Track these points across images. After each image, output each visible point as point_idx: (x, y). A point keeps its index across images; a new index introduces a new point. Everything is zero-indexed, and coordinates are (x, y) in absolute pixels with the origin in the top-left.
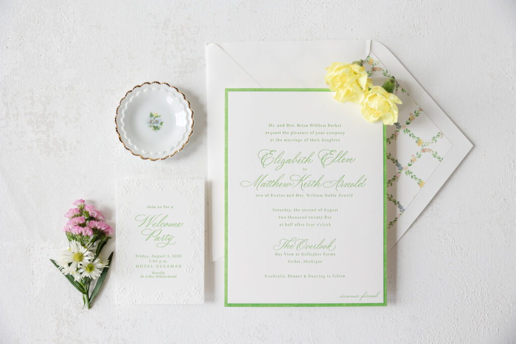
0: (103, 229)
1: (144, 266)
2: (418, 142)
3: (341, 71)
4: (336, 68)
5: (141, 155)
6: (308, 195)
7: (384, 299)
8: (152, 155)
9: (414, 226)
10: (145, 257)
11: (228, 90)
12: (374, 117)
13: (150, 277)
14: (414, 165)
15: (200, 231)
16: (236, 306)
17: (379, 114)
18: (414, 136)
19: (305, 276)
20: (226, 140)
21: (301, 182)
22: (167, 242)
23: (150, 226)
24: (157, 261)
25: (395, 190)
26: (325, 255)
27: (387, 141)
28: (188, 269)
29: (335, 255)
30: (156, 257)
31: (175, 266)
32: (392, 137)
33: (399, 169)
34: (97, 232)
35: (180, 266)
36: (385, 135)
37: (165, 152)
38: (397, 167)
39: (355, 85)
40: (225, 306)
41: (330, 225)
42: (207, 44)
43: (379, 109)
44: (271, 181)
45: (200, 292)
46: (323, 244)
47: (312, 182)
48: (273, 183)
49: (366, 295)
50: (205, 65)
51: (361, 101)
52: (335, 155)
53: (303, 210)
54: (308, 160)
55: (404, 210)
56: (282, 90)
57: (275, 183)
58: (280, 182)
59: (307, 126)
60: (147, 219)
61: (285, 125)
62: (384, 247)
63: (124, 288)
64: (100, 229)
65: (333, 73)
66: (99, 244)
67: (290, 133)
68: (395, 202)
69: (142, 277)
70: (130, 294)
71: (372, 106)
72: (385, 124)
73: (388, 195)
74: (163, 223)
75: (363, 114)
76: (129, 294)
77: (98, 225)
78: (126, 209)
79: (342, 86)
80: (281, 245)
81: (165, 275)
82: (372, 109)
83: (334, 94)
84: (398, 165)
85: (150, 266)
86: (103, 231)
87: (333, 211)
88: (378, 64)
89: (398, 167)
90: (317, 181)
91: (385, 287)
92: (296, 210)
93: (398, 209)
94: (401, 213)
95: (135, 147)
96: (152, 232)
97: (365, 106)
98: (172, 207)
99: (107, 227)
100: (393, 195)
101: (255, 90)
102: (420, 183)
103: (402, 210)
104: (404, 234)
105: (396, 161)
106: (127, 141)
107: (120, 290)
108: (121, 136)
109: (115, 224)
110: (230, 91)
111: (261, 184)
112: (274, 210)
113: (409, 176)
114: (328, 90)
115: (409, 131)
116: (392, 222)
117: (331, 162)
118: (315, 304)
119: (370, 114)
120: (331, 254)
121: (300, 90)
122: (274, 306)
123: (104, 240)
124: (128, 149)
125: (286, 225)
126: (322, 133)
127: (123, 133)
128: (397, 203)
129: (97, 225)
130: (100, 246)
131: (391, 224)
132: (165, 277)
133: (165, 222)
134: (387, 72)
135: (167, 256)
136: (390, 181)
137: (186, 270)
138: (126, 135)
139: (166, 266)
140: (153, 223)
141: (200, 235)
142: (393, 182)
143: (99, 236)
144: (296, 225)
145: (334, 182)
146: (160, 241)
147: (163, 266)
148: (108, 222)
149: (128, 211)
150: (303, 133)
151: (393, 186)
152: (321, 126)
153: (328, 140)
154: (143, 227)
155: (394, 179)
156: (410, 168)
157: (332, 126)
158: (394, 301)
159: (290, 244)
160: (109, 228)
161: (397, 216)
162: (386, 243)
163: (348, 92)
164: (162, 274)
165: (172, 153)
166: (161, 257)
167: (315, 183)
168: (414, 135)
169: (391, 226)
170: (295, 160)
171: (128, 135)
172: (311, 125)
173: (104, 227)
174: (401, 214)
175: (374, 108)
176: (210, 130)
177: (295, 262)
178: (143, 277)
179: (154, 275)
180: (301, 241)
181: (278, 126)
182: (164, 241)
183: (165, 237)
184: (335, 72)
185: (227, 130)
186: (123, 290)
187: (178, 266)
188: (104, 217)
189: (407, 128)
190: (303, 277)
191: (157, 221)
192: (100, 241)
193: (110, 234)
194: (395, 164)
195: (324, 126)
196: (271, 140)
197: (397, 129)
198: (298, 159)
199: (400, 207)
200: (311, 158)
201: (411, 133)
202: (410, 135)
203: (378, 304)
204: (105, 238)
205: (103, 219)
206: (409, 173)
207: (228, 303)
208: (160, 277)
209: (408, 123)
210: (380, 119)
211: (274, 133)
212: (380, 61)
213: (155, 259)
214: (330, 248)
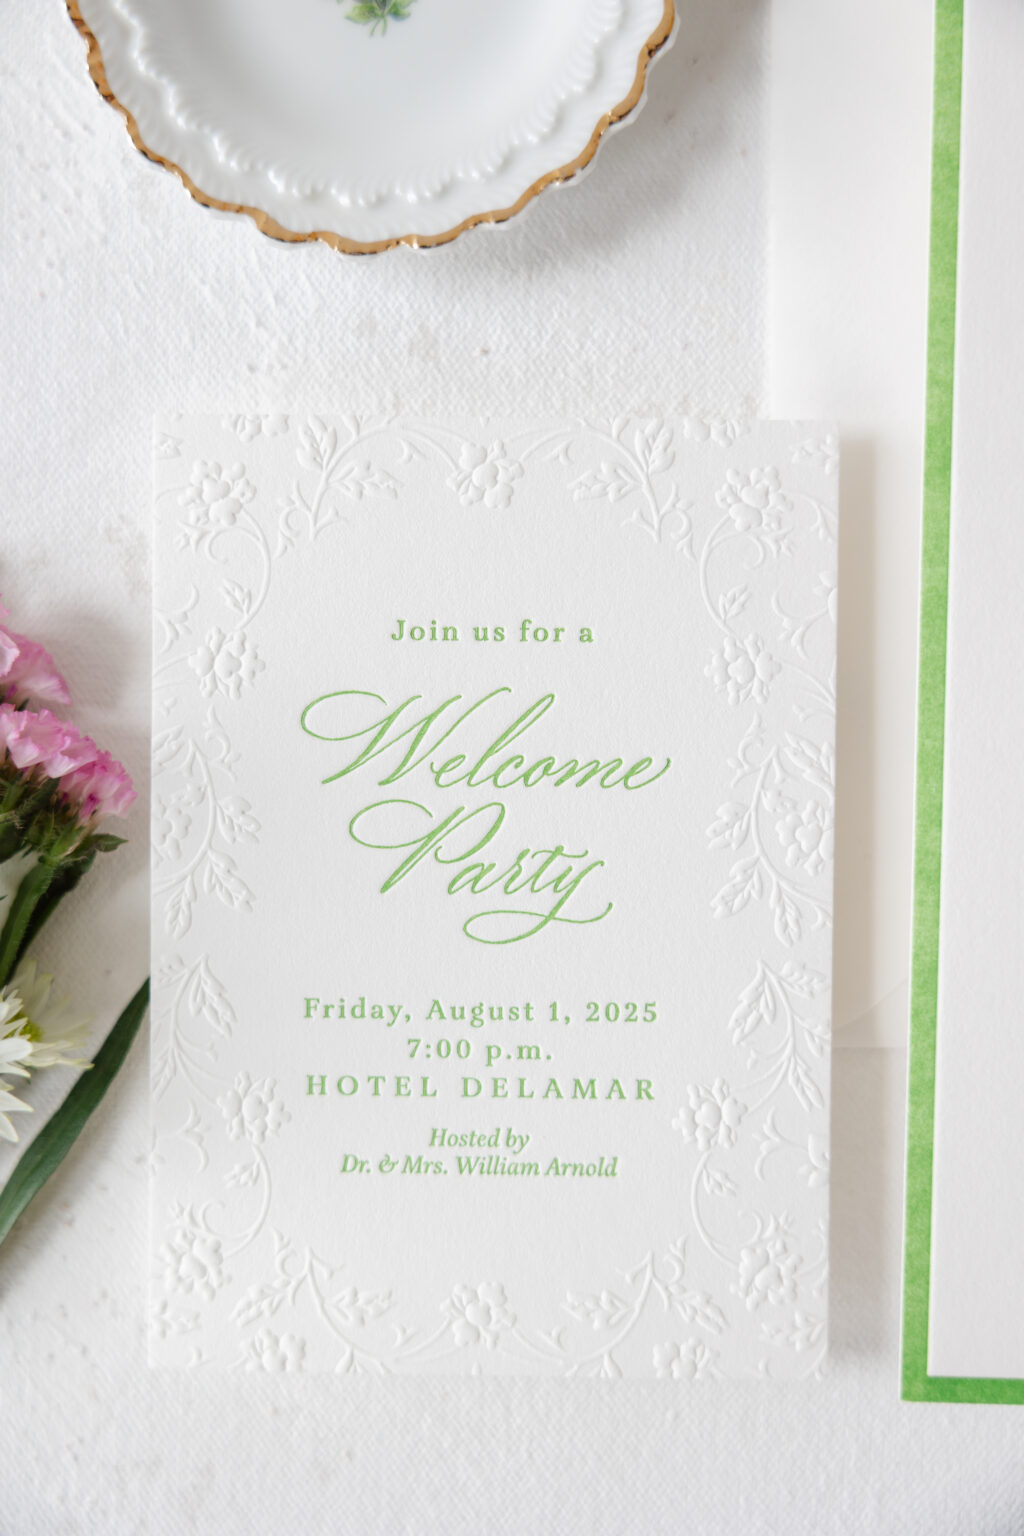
0: (60, 768)
1: (365, 1088)
5: (265, 207)
8: (345, 209)
10: (377, 1014)
13: (413, 1165)
15: (798, 823)
22: (545, 900)
23: (416, 783)
24: (462, 1049)
28: (703, 1115)
30: (457, 1014)
31: (601, 1089)
34: (13, 792)
35: (642, 1090)
37: (445, 191)
40: (907, 1395)
45: (794, 1290)
60: (390, 719)
63: (216, 1250)
64: (39, 767)
66: (23, 889)
69: (350, 1164)
70: (262, 1294)
74: (517, 760)
76: (252, 1293)
77: (23, 736)
78: (232, 646)
81: (524, 1156)
85: (414, 1086)
86: (55, 783)
95: (218, 147)
96: (425, 826)
98: (585, 636)
99: (90, 758)
106: (156, 95)
107: (185, 1267)
108: (106, 53)
109: (148, 740)
123: (63, 854)
124: (160, 162)
127: (125, 33)
129: (12, 737)
130: (32, 901)
132: (531, 1168)
133: (529, 745)
135: (540, 1013)
137: (692, 1115)
138: (146, 51)
139: (536, 1084)
140: (438, 758)
141: (801, 856)
143: (27, 819)
146: (493, 897)
147: (511, 1087)
148: (94, 720)
149: (245, 659)
154: (363, 783)
160: (100, 765)
164: (501, 1150)
165: (506, 195)
166: (495, 1015)
171: (157, 50)
173: (72, 754)
178: (360, 1165)
179: (447, 1156)
182: (522, 899)
183: (528, 866)
186: (206, 1259)
187: (629, 1090)
188: (64, 687)
191: (471, 740)
192: (32, 859)
193: (111, 815)
204: (67, 839)
205: (60, 698)
207: (931, 1372)
208: (492, 1167)
213: (453, 1031)
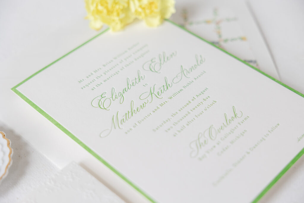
2: (207, 22)
6: (170, 98)
11: (14, 88)
21: (153, 95)
26: (241, 123)
29: (248, 117)
41: (215, 102)
44: (126, 114)
46: (229, 118)
47: (162, 88)
48: (130, 114)
52: (157, 60)
53: (179, 110)
54: (140, 78)
57: (132, 112)
58: (135, 108)
59: (112, 61)
61: (93, 73)
67: (103, 75)
80: (196, 149)
87: (204, 91)
90: (165, 85)
92: (173, 115)
102: (243, 39)
110: (17, 87)
112: (154, 130)
120: (245, 119)
125: (179, 131)
126: (129, 57)
144: (188, 125)
145: (180, 75)
150: (114, 67)
152: (124, 53)
153: (140, 57)
156: (223, 38)
157: (132, 48)
159: (202, 140)
167: (165, 87)
170: (129, 86)
180: (208, 131)
181: (87, 77)
185: (43, 112)
195: (126, 52)
196: (93, 90)
198: (131, 83)
200: (141, 76)
206: (226, 41)
211: (89, 84)
214: (238, 116)
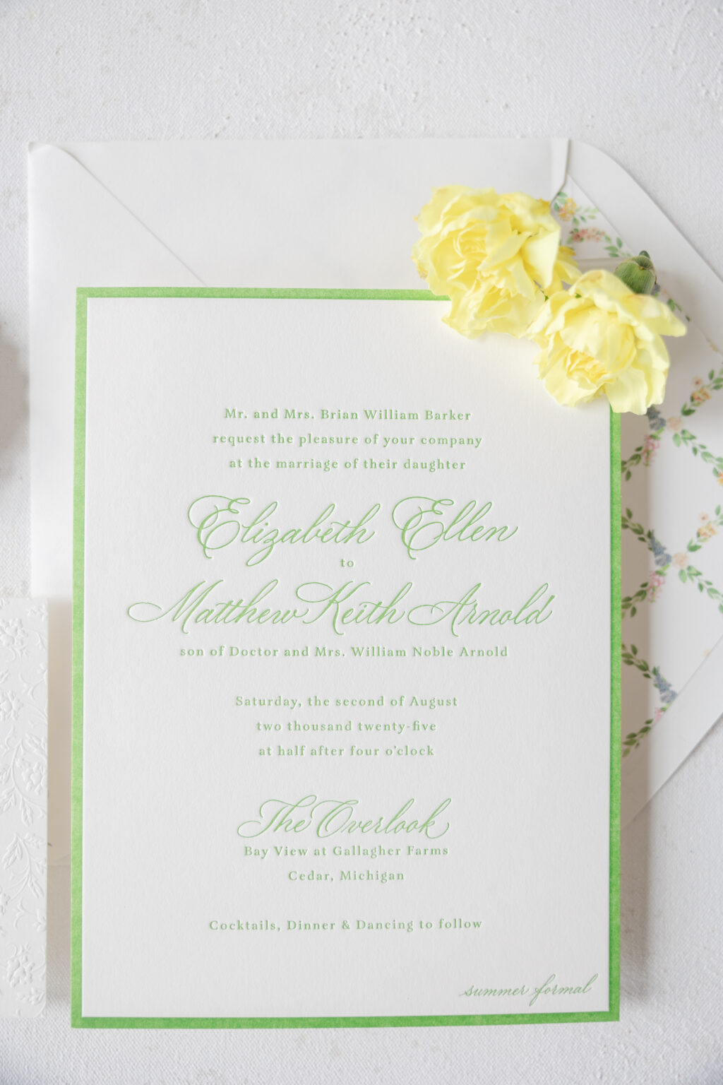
3: (467, 217)
4: (447, 208)
6: (355, 651)
7: (610, 999)
9: (706, 748)
11: (86, 293)
12: (582, 383)
14: (706, 546)
15: (31, 772)
16: (111, 1026)
17: (600, 375)
18: (707, 455)
19: (344, 926)
20: (80, 462)
21: (333, 606)
25: (645, 631)
26: (414, 852)
27: (623, 470)
29: (445, 851)
32: (636, 458)
33: (658, 562)
36: (618, 447)
38: (652, 554)
39: (517, 266)
40: (74, 1026)
41: (429, 753)
42: (32, 145)
43: (601, 354)
44: (230, 603)
45: (31, 978)
46: (407, 817)
47: (369, 608)
48: (238, 611)
49: (551, 985)
50: (23, 218)
51: (536, 328)
52: (447, 514)
53: (338, 702)
54: (355, 532)
55: (674, 695)
56: (270, 294)
57: (245, 611)
58: (260, 606)
59: (354, 416)
61: (280, 414)
62: (611, 826)
65: (440, 229)
67: (295, 441)
68: (644, 667)
71: (578, 345)
72: (617, 410)
73: (623, 646)
75: (543, 375)
79: (470, 277)
80: (264, 822)
82: (574, 356)
83: (447, 307)
84: (656, 548)
87: (440, 703)
88: (593, 217)
89: (656, 554)
90: (385, 603)
91: (614, 956)
92: (313, 702)
93: (656, 694)
94: (664, 705)
97: (551, 344)
100: (637, 646)
101: (179, 293)
103: (669, 696)
104: (676, 772)
105: (650, 535)
110: (92, 296)
111: (194, 614)
112: (238, 700)
113: (692, 585)
114: (425, 296)
115: (693, 437)
116: (634, 735)
117: (436, 538)
118: (377, 1018)
119: (570, 374)
121: (330, 295)
122: (239, 1027)
125: (280, 751)
126: (403, 442)
128: (650, 673)
131: (631, 740)
134: (620, 244)
136: (629, 599)
141: (33, 786)
142: (638, 605)
144: (313, 753)
145: (445, 607)
150: (339, 441)
151: (637, 615)
152: (403, 417)
153: (423, 466)
155: (642, 594)
156: (694, 560)
157: (438, 417)
158: (641, 991)
159: (295, 816)
161: (653, 716)
162: (617, 810)
163: (493, 295)
167: (379, 611)
168: (709, 450)
169: (633, 748)
170: (314, 530)
172: (368, 414)
174: (663, 710)
175: (586, 349)
176: (36, 429)
177: (311, 876)
180: (334, 805)
181: (256, 415)
184: (445, 223)
185: (84, 429)
189: (686, 427)
190: (338, 926)
194: (645, 545)
195: (413, 416)
196: (232, 465)
197: (653, 432)
198: (322, 527)
199: (662, 686)
200: (364, 526)
201: (697, 442)
202: (695, 451)
203: (591, 1014)
206: (692, 573)
207: (83, 1015)
209: (687, 413)
210: (601, 395)
211: (240, 440)
212: (598, 209)
214: (431, 831)
